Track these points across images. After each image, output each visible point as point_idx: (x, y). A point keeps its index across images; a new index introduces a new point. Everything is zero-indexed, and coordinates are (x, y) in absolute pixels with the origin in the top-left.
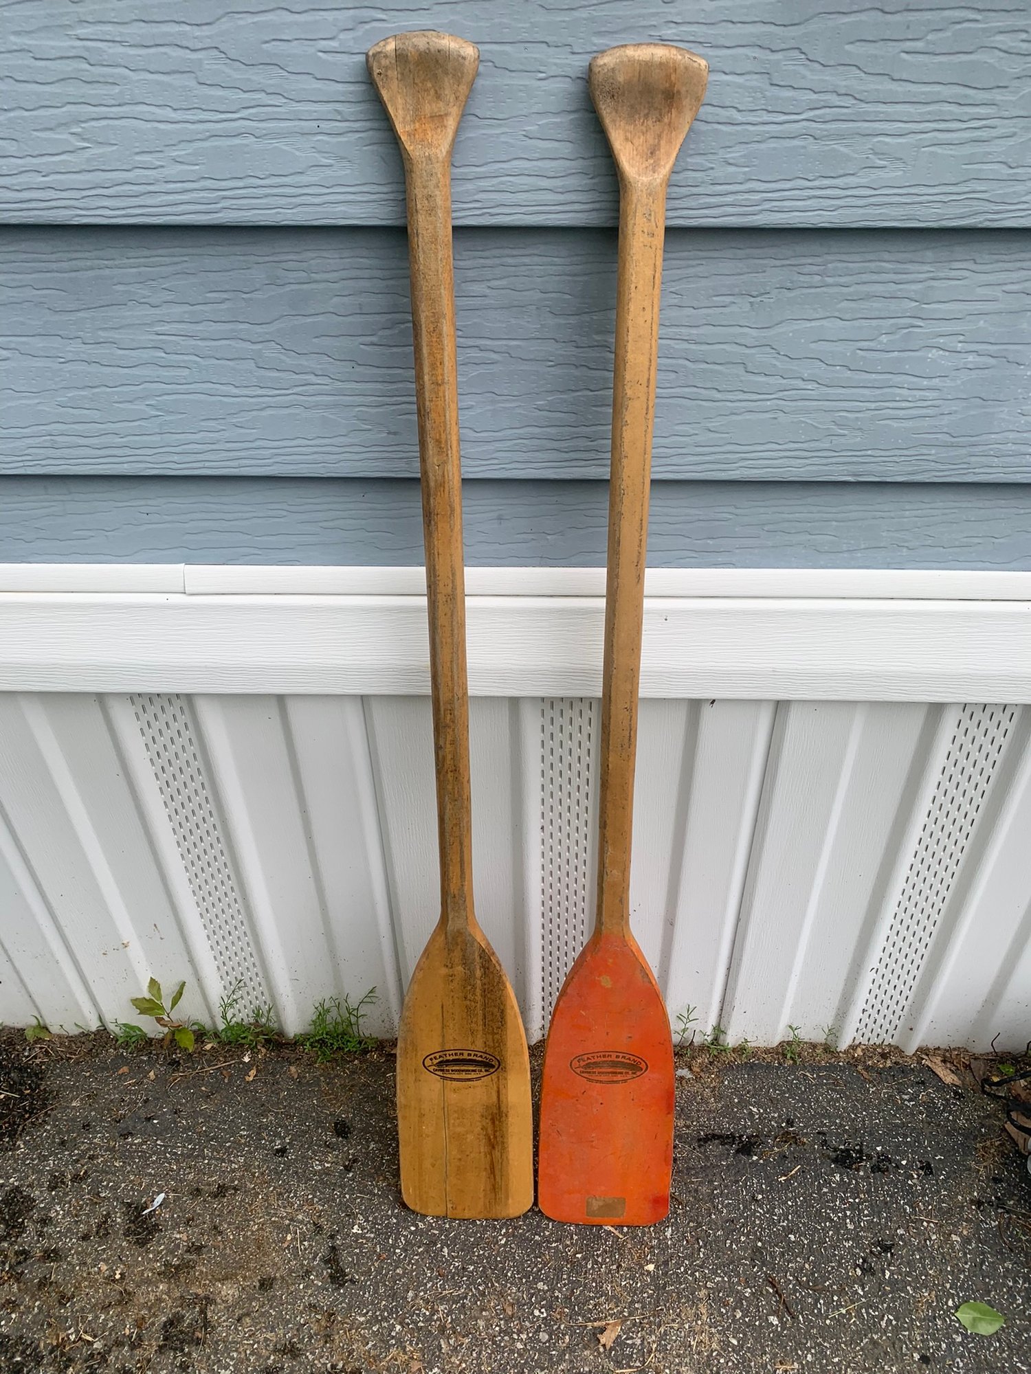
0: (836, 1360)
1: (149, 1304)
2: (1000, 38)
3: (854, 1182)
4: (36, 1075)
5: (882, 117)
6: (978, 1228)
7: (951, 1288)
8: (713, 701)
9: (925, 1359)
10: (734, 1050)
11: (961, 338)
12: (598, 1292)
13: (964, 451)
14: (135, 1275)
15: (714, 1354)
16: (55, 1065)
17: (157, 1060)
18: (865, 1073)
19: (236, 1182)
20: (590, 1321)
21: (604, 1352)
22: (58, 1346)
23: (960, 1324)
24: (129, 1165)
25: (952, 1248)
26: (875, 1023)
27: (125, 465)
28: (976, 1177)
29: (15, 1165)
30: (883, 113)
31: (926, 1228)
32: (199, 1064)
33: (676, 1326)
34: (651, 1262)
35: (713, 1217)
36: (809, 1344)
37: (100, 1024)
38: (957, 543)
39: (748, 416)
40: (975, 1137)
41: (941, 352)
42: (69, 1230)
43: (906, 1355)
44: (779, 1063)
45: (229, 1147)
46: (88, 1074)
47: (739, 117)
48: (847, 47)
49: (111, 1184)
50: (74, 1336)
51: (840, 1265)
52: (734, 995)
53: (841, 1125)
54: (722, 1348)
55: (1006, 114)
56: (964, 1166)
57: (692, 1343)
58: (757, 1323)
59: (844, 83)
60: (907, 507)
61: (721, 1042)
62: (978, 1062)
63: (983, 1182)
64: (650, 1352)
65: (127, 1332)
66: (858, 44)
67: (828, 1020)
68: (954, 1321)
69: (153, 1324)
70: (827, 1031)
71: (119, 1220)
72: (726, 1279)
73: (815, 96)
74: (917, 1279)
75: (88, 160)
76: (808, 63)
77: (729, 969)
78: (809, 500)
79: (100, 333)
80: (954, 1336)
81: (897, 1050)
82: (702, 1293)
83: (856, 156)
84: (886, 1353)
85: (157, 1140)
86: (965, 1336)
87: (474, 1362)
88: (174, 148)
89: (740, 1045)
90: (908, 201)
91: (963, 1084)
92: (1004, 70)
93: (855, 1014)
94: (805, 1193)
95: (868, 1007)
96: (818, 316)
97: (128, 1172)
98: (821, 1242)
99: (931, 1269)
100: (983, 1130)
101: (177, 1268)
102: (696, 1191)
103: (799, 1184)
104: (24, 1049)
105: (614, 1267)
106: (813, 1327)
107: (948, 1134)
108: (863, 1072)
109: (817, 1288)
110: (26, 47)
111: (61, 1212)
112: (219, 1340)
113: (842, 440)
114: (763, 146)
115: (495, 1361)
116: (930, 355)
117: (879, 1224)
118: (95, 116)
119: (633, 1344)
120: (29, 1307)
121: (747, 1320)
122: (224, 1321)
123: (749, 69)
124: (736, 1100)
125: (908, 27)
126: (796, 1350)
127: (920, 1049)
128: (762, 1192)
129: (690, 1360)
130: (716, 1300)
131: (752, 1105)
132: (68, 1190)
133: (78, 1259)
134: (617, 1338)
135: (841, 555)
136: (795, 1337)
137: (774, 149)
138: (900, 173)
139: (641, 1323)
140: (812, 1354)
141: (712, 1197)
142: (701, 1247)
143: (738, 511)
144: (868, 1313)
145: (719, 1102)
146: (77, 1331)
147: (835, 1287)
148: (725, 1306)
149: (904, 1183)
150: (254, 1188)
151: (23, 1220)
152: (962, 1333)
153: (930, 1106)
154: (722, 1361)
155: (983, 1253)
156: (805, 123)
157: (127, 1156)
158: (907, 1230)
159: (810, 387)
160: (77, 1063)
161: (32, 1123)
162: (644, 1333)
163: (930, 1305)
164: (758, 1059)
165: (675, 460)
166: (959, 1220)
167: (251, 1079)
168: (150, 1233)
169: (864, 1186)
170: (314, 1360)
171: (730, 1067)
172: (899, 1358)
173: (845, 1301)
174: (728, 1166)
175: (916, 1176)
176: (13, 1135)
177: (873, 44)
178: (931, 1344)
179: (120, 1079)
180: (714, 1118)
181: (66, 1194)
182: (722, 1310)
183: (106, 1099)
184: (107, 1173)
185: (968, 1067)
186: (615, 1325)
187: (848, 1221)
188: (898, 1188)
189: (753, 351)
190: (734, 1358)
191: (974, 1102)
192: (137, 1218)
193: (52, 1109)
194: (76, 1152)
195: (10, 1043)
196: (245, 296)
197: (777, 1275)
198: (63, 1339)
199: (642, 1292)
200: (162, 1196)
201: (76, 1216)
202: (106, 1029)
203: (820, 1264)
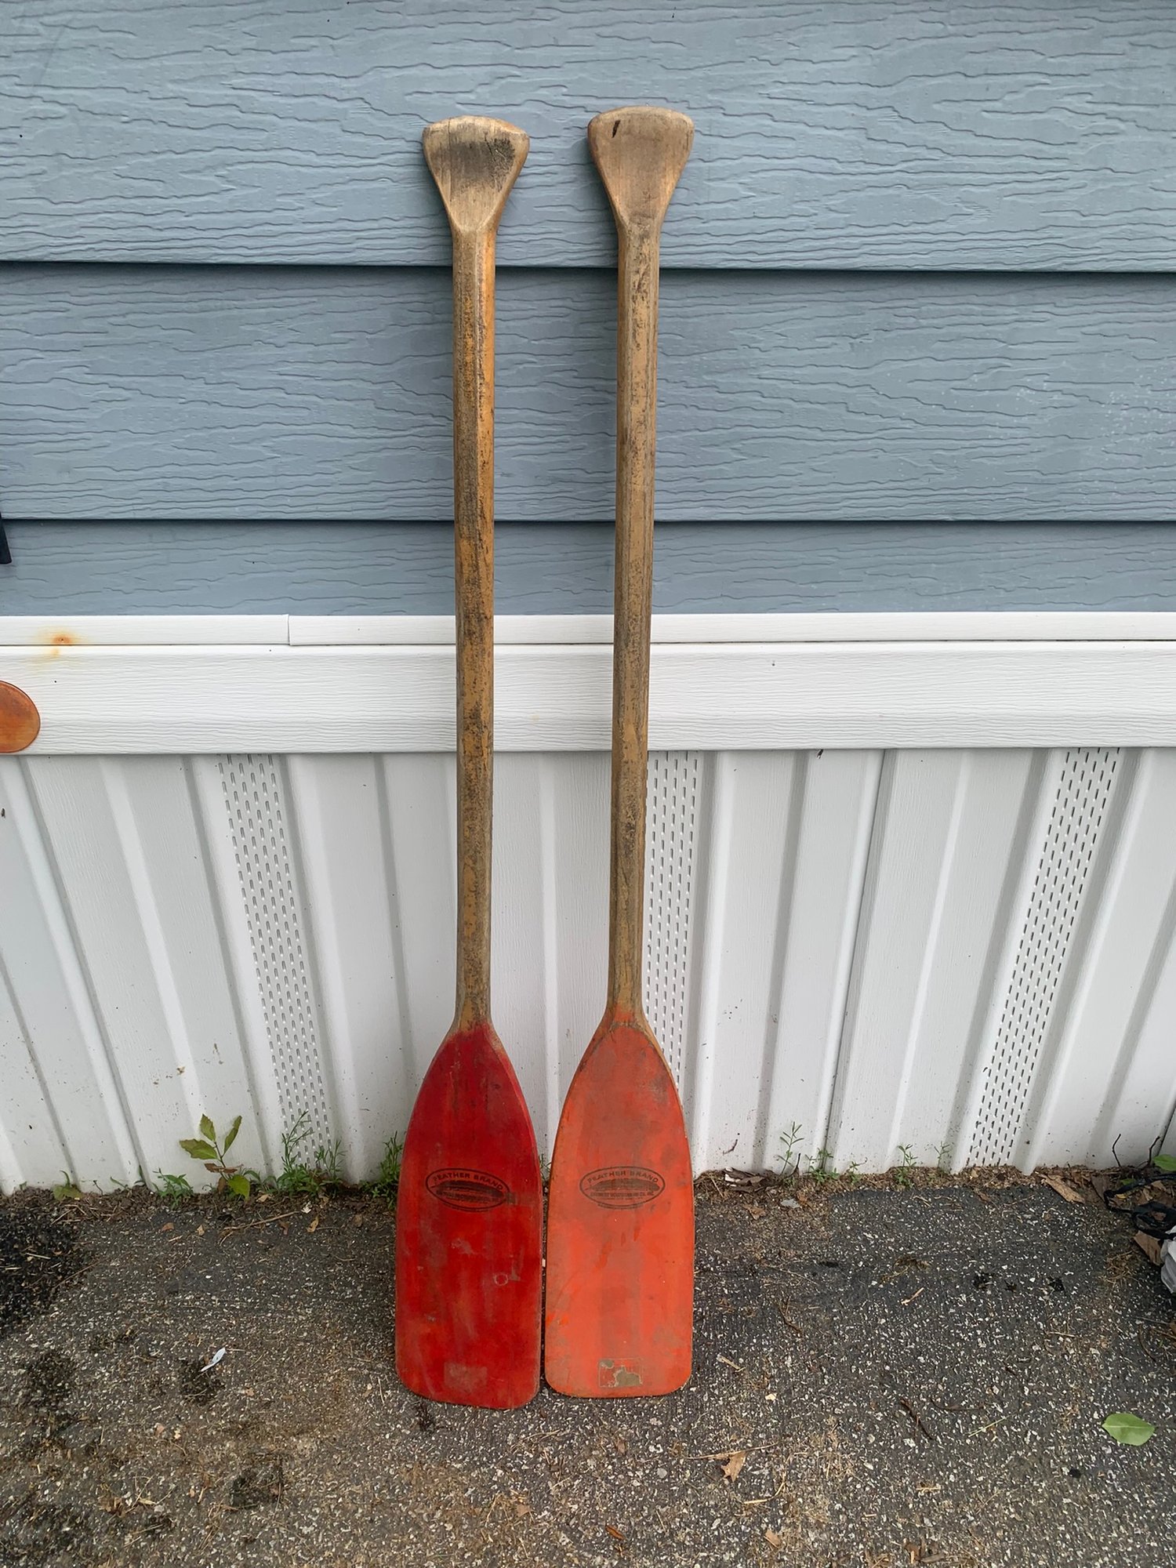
0: (981, 1479)
1: (215, 1463)
2: (1068, 99)
3: (982, 1301)
4: (67, 1236)
5: (967, 169)
6: (1117, 1341)
7: (1094, 1401)
8: (821, 752)
9: (1075, 1473)
10: (841, 1178)
11: (1046, 378)
12: (717, 1425)
13: (1053, 489)
14: (197, 1434)
15: (849, 1480)
16: (88, 1225)
17: (204, 1215)
18: (983, 1196)
19: (305, 1334)
20: (712, 1454)
21: (730, 1484)
22: (112, 1513)
23: (1109, 1435)
24: (182, 1322)
25: (1093, 1361)
26: (989, 1138)
27: (237, 509)
28: (1110, 1291)
29: (49, 1329)
30: (967, 165)
31: (1062, 1344)
32: (253, 1217)
33: (805, 1453)
34: (772, 1391)
35: (835, 1343)
36: (950, 1465)
37: (139, 1178)
38: (1052, 585)
39: (851, 455)
40: (1105, 1252)
41: (1028, 391)
42: (118, 1392)
43: (1055, 1470)
44: (890, 1189)
45: (295, 1299)
46: (127, 1233)
47: (839, 168)
48: (936, 106)
49: (162, 1343)
50: (131, 1501)
51: (975, 1383)
52: (840, 1108)
53: (962, 1247)
54: (857, 1474)
55: (1077, 167)
56: (1096, 1280)
57: (825, 1470)
58: (893, 1447)
59: (932, 138)
60: (1003, 548)
61: (827, 1169)
62: (1098, 1178)
63: (1117, 1295)
64: (780, 1481)
65: (192, 1493)
66: (944, 103)
67: (938, 1135)
68: (1101, 1433)
69: (222, 1483)
70: (940, 1149)
71: (174, 1379)
72: (855, 1404)
73: (906, 150)
74: (1057, 1394)
75: (232, 201)
76: (901, 120)
77: (835, 1077)
78: (909, 542)
79: (223, 373)
80: (1103, 1448)
81: (1013, 1170)
82: (831, 1420)
83: (946, 204)
84: (1034, 1469)
85: (211, 1296)
86: (1115, 1448)
87: (588, 1502)
88: (314, 191)
89: (848, 1171)
90: (994, 246)
91: (1087, 1201)
92: (1072, 128)
93: (969, 1128)
94: (930, 1315)
95: (982, 1119)
96: (914, 356)
97: (181, 1330)
98: (953, 1363)
99: (1072, 1383)
100: (1112, 1245)
101: (245, 1424)
102: (814, 1319)
103: (924, 1307)
104: (52, 1210)
105: (734, 1398)
106: (952, 1448)
107: (1076, 1250)
108: (980, 1193)
109: (953, 1408)
110: (181, 95)
111: (107, 1374)
112: (299, 1496)
113: (938, 478)
114: (862, 194)
115: (611, 1500)
116: (1018, 394)
117: (1013, 1341)
118: (243, 160)
119: (761, 1474)
120: (77, 1474)
121: (881, 1444)
122: (303, 1476)
123: (847, 125)
124: (848, 1228)
125: (987, 89)
126: (937, 1471)
127: (1038, 1169)
128: (885, 1316)
129: (824, 1487)
130: (846, 1427)
131: (866, 1231)
132: (113, 1350)
133: (130, 1421)
134: (742, 1470)
135: (941, 598)
136: (934, 1458)
137: (871, 197)
138: (986, 220)
139: (767, 1453)
140: (954, 1474)
141: (831, 1324)
142: (825, 1374)
143: (841, 554)
144: (1010, 1431)
145: (831, 1230)
146: (133, 1496)
147: (972, 1406)
148: (856, 1432)
149: (1035, 1300)
150: (326, 1339)
151: (64, 1384)
152: (1111, 1444)
153: (1054, 1224)
154: (858, 1486)
155: (1125, 1365)
156: (898, 174)
157: (178, 1314)
158: (1043, 1345)
159: (907, 426)
160: (114, 1221)
161: (67, 1285)
162: (771, 1462)
163: (1075, 1420)
164: (869, 1186)
165: (781, 500)
166: (1096, 1334)
167: (313, 1230)
168: (210, 1390)
169: (992, 1305)
170: (407, 1511)
171: (839, 1195)
172: (1047, 1474)
173: (985, 1420)
174: (846, 1293)
175: (1046, 1293)
176: (44, 1297)
177: (957, 104)
178: (1080, 1458)
179: (164, 1236)
180: (827, 1246)
181: (111, 1356)
182: (854, 1435)
183: (150, 1257)
184: (157, 1332)
185: (1089, 1184)
186: (739, 1456)
187: (979, 1340)
188: (1029, 1306)
189: (854, 390)
190: (871, 1482)
191: (1099, 1218)
192: (194, 1376)
193: (89, 1270)
194: (119, 1312)
195: (35, 1204)
196: (369, 336)
197: (909, 1398)
198: (118, 1505)
199: (766, 1422)
200: (222, 1351)
201: (125, 1376)
202: (145, 1185)
203: (954, 1385)
